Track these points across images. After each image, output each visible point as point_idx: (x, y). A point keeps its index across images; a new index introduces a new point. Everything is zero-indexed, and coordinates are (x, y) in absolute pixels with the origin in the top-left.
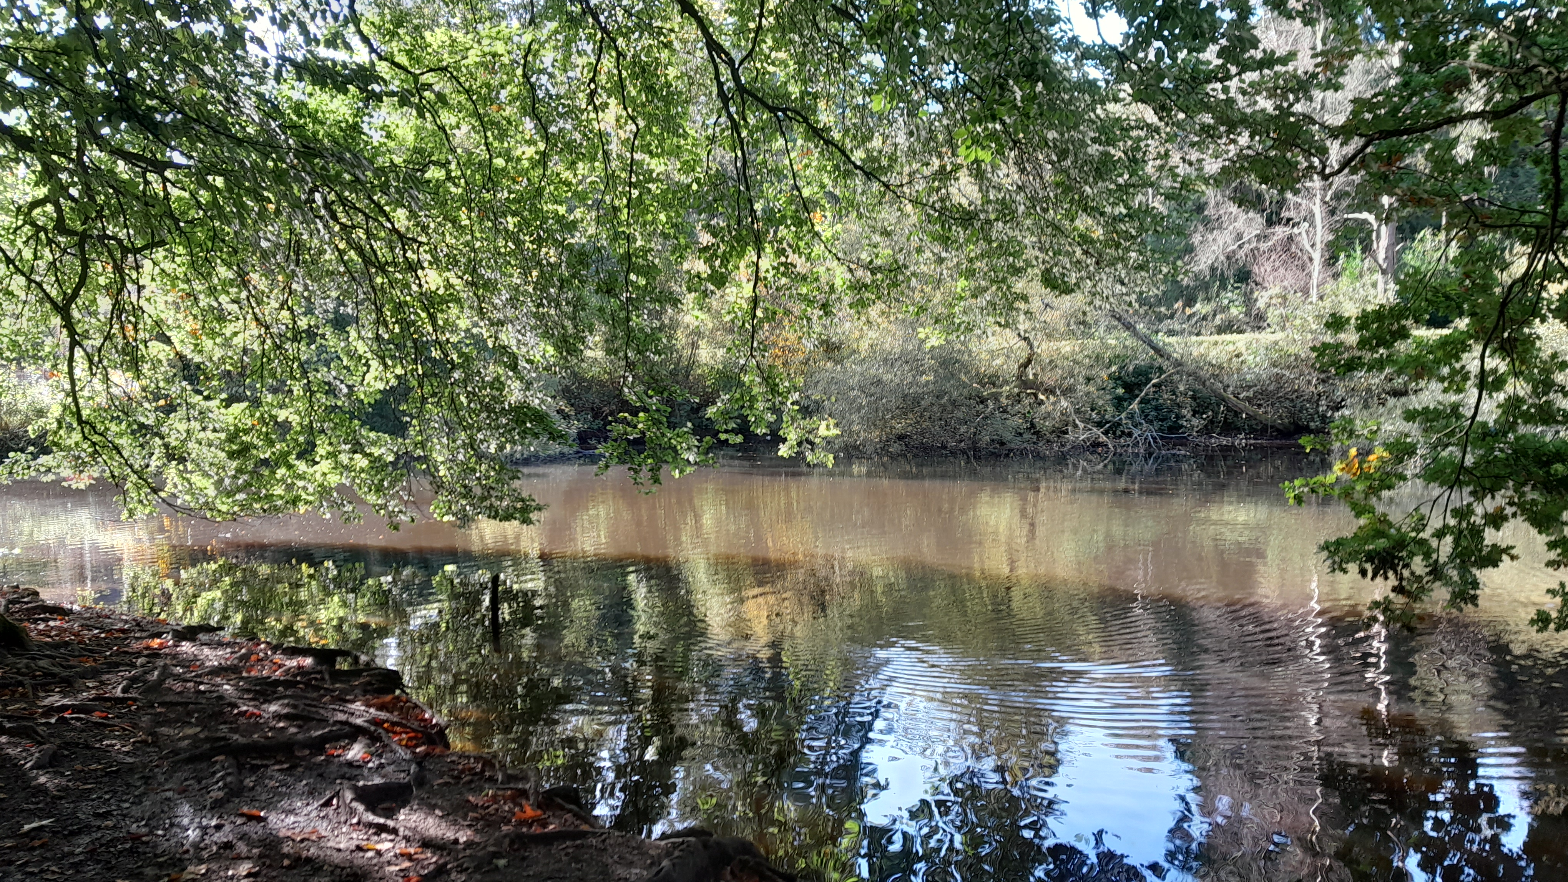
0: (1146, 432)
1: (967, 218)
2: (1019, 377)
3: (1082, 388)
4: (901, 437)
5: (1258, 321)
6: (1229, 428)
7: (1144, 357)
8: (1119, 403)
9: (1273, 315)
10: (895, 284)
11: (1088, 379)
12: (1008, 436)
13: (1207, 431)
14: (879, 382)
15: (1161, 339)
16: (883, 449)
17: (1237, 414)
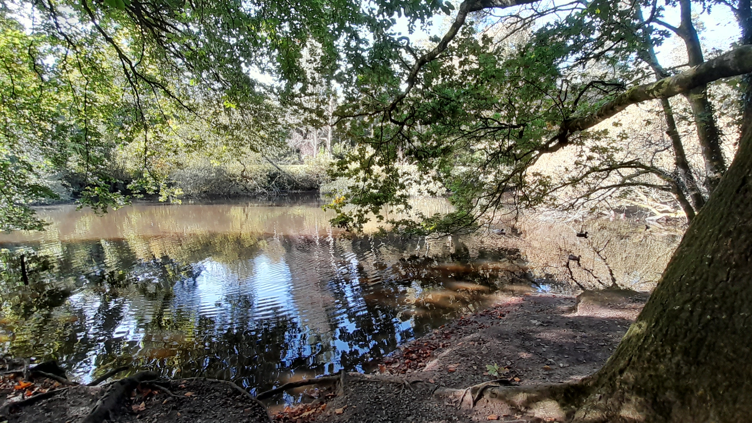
0: (276, 190)
1: (225, 128)
2: (242, 175)
3: (259, 178)
4: (205, 192)
5: (302, 162)
6: (296, 188)
7: (275, 170)
8: (269, 182)
9: (305, 161)
10: (200, 146)
11: (261, 176)
12: (239, 191)
13: (291, 189)
14: (197, 175)
15: (279, 166)
16: (200, 195)
17: (298, 185)
